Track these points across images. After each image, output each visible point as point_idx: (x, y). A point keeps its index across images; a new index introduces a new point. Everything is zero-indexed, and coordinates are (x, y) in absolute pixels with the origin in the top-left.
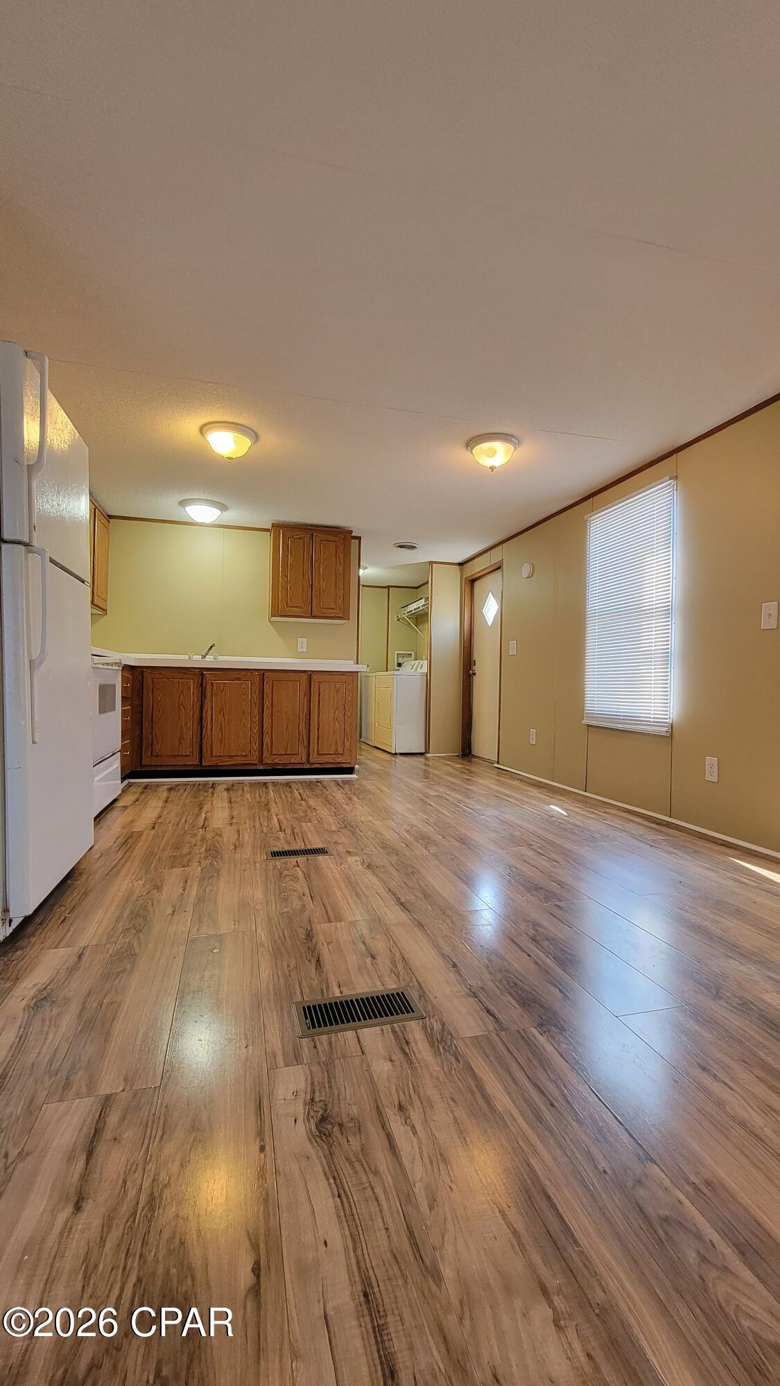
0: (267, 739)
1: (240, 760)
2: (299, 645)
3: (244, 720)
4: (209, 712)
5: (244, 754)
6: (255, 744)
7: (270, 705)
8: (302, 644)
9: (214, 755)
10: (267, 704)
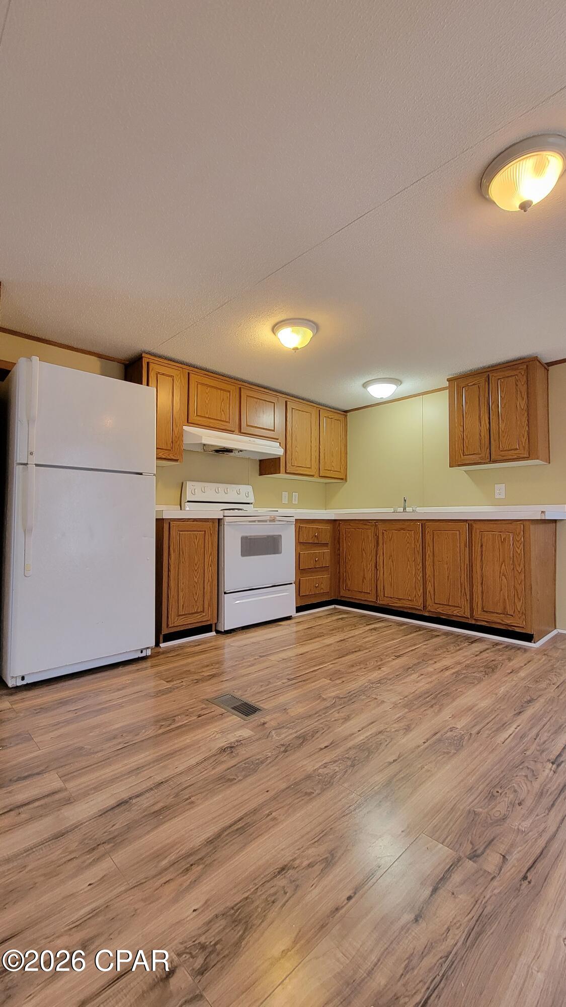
0: (429, 588)
1: (407, 604)
2: (497, 491)
3: (409, 566)
4: (381, 558)
5: (410, 599)
6: (420, 590)
7: (431, 555)
8: (500, 491)
9: (386, 596)
10: (429, 553)
